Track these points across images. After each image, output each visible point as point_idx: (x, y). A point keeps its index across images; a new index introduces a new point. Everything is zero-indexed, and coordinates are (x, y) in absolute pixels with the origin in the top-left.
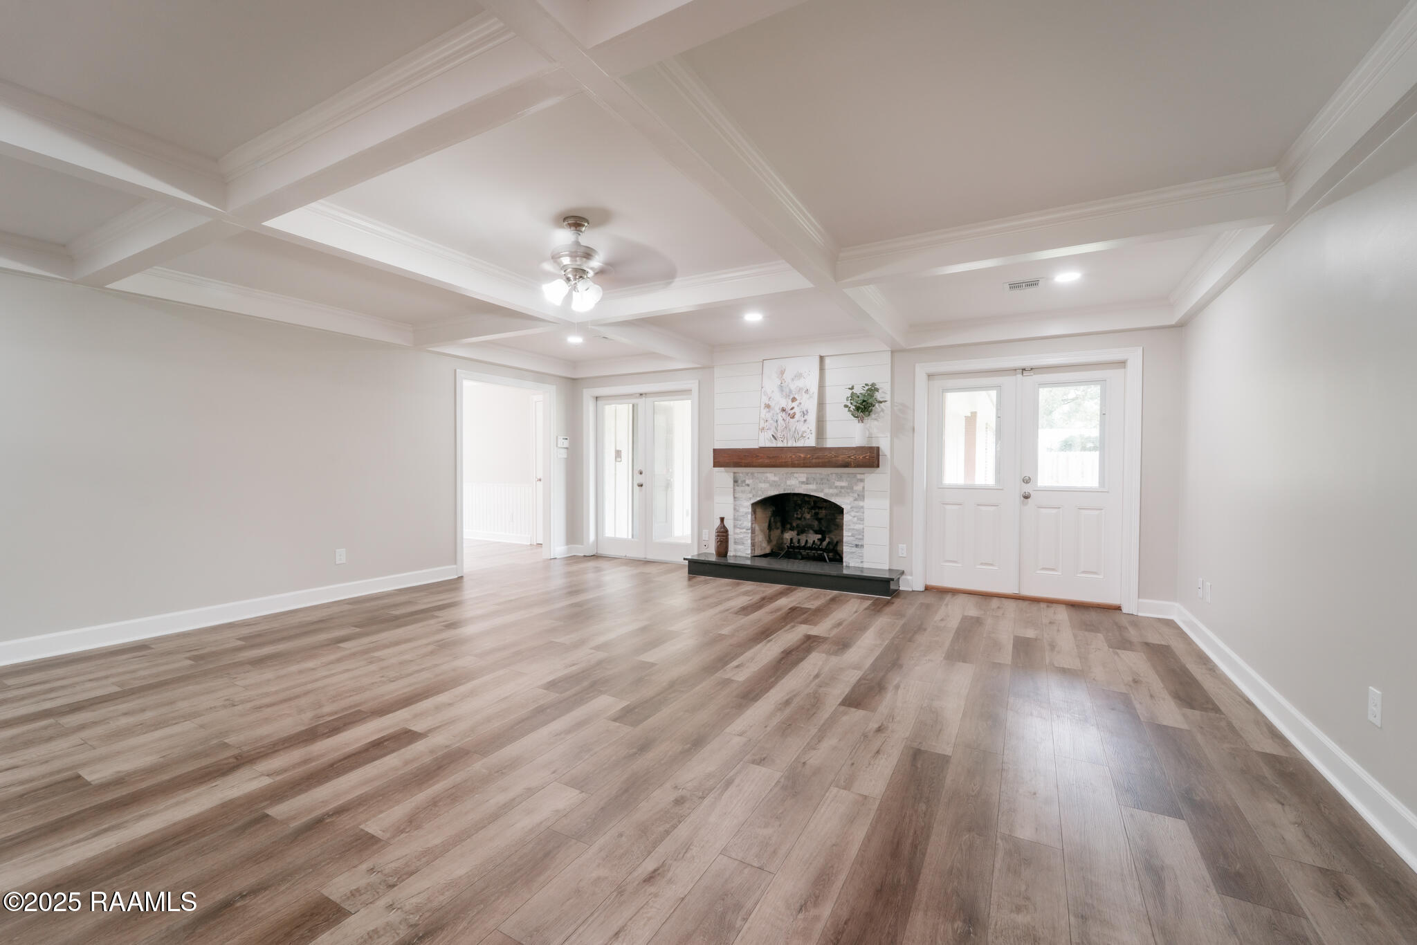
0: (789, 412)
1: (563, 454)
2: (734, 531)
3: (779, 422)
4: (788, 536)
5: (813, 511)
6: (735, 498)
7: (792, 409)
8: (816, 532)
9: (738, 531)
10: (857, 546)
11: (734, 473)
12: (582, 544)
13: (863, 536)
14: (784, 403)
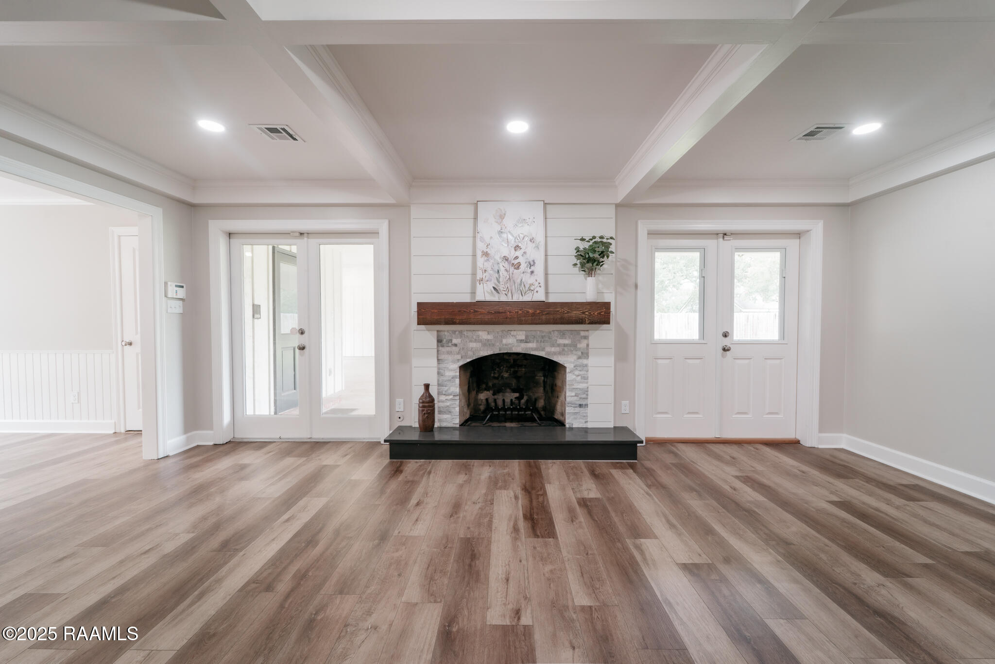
0: (513, 262)
1: (177, 308)
2: (438, 398)
3: (501, 273)
4: (482, 396)
5: (512, 369)
6: (438, 360)
7: (517, 258)
8: (514, 391)
9: (443, 398)
10: (580, 406)
11: (438, 331)
12: (211, 428)
13: (587, 395)
14: (506, 251)
